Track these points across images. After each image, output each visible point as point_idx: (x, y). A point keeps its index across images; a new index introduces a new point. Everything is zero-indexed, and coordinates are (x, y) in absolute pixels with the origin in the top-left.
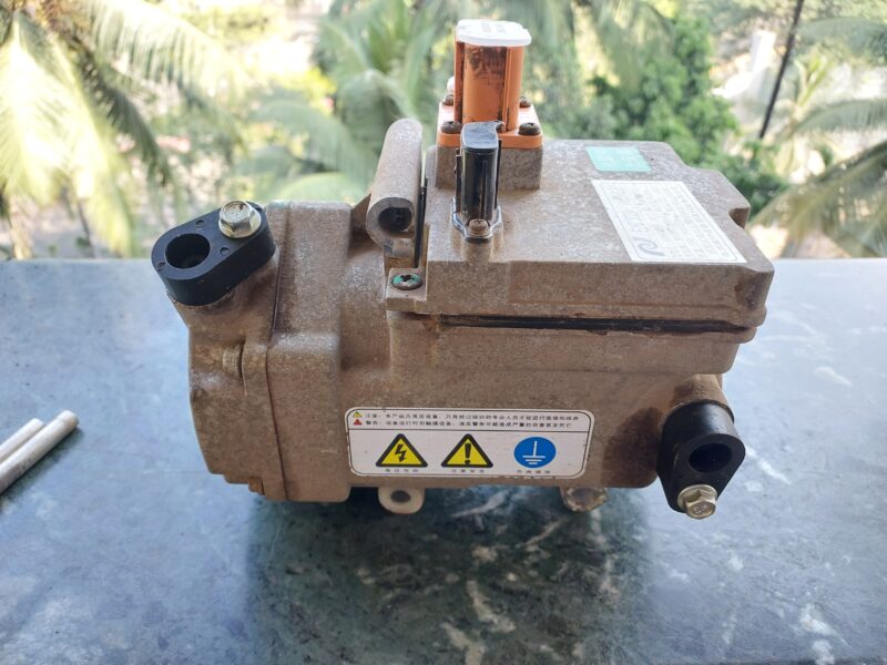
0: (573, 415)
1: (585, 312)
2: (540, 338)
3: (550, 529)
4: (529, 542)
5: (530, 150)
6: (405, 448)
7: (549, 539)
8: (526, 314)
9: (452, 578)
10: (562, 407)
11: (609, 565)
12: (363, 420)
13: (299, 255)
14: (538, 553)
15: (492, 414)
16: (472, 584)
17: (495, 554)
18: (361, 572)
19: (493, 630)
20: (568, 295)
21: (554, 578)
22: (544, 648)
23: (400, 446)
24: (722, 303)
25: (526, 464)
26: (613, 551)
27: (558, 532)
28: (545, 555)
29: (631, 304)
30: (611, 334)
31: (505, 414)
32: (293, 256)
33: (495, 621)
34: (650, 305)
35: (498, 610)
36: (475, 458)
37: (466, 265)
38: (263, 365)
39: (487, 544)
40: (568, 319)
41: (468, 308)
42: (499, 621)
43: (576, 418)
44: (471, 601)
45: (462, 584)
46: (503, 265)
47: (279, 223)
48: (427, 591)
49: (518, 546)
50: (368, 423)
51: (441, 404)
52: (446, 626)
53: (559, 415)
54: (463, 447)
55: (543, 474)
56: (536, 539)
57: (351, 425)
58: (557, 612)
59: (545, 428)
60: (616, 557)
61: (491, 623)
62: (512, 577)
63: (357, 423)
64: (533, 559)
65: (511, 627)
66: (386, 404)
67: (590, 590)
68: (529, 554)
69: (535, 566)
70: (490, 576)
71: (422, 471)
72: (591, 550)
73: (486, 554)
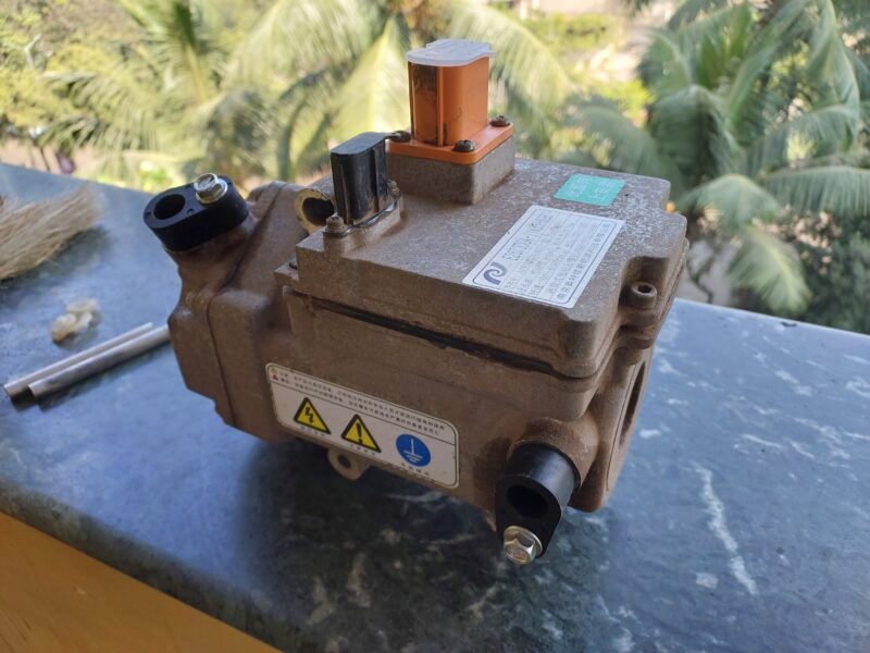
0: (439, 424)
1: (422, 321)
2: (393, 339)
3: (462, 538)
4: (434, 542)
6: (311, 411)
7: (454, 547)
8: (374, 311)
9: (349, 545)
10: (428, 412)
11: (491, 591)
12: (279, 376)
13: (271, 228)
14: (435, 554)
15: (373, 401)
16: (362, 556)
17: (398, 540)
18: (286, 511)
19: (351, 600)
20: (408, 301)
21: (433, 581)
22: (380, 633)
23: (308, 410)
24: (548, 344)
25: (408, 459)
26: (505, 581)
27: (467, 544)
28: (441, 558)
29: (463, 324)
30: (448, 349)
31: (384, 405)
32: (266, 228)
33: (358, 593)
34: (481, 329)
35: (366, 585)
36: (366, 440)
37: (322, 254)
39: (397, 529)
40: (408, 325)
41: (330, 295)
42: (361, 595)
43: (442, 427)
44: (350, 568)
45: (352, 553)
46: (352, 262)
47: (268, 200)
48: (323, 547)
49: (422, 541)
50: (283, 380)
51: (333, 379)
52: (318, 580)
53: (428, 420)
54: (355, 426)
55: (423, 474)
56: (443, 541)
57: (271, 379)
58: (414, 610)
59: (422, 431)
60: (504, 587)
61: (353, 593)
62: (398, 565)
63: (275, 377)
64: (427, 557)
65: (366, 604)
66: (294, 367)
67: (457, 605)
68: (427, 551)
69: (425, 563)
70: (382, 553)
71: (327, 437)
72: (485, 571)
73: (391, 536)
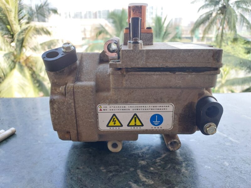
0: (167, 105)
1: (168, 65)
2: (155, 76)
3: (164, 156)
4: (157, 159)
5: (150, 33)
6: (116, 119)
7: (164, 158)
8: (151, 67)
9: (132, 169)
10: (164, 102)
11: (184, 165)
12: (102, 109)
14: (160, 162)
15: (142, 105)
16: (139, 171)
17: (146, 163)
19: (146, 183)
20: (163, 60)
21: (166, 169)
23: (114, 119)
24: (209, 61)
25: (154, 125)
26: (185, 161)
27: (166, 157)
28: (162, 162)
30: (177, 73)
31: (147, 105)
33: (147, 181)
35: (148, 178)
36: (138, 123)
37: (132, 51)
38: (72, 89)
39: (143, 160)
40: (163, 68)
41: (134, 65)
42: (148, 181)
43: (169, 106)
44: (139, 175)
45: (135, 170)
48: (124, 173)
49: (153, 160)
50: (104, 110)
51: (126, 102)
52: (130, 183)
53: (163, 105)
54: (134, 119)
55: (160, 128)
56: (160, 158)
57: (99, 111)
58: (168, 178)
59: (159, 111)
60: (186, 163)
61: (146, 181)
62: (152, 169)
63: (101, 110)
64: (159, 164)
65: (153, 183)
66: (110, 103)
67: (179, 171)
68: (157, 162)
69: (159, 165)
70: (144, 169)
71: (121, 128)
72: (178, 161)
73: (143, 163)
